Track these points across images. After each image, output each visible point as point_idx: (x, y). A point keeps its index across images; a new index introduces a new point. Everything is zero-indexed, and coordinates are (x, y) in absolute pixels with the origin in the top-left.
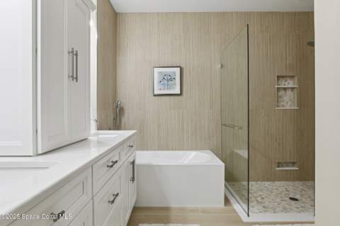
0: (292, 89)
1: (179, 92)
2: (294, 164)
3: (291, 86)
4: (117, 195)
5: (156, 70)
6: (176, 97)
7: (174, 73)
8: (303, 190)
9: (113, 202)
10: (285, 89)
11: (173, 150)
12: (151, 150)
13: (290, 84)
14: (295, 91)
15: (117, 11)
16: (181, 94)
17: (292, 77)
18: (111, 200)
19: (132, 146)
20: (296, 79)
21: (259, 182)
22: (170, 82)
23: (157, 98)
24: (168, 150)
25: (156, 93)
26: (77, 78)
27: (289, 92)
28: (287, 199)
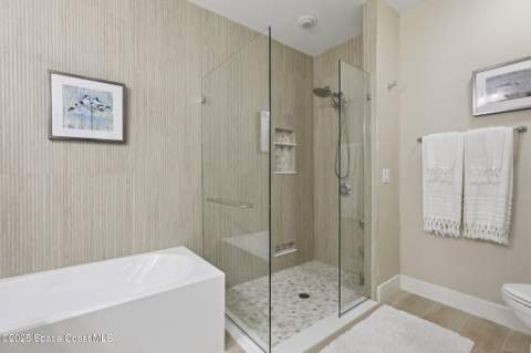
0: (290, 147)
1: (121, 138)
2: (291, 244)
3: (288, 143)
6: (115, 148)
7: (109, 96)
8: (306, 278)
10: (282, 147)
13: (287, 140)
14: (293, 150)
16: (125, 141)
17: (289, 132)
20: (294, 135)
21: (255, 281)
22: (97, 114)
25: (56, 133)
27: (286, 152)
28: (297, 298)
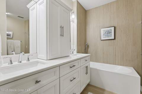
1: (113, 38)
4: (75, 78)
5: (102, 30)
6: (112, 41)
7: (111, 30)
9: (72, 81)
11: (110, 64)
12: (100, 62)
15: (86, 10)
16: (115, 39)
18: (71, 80)
19: (87, 60)
22: (109, 34)
23: (103, 41)
24: (108, 63)
25: (102, 39)
26: (63, 35)
